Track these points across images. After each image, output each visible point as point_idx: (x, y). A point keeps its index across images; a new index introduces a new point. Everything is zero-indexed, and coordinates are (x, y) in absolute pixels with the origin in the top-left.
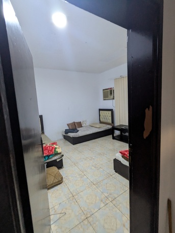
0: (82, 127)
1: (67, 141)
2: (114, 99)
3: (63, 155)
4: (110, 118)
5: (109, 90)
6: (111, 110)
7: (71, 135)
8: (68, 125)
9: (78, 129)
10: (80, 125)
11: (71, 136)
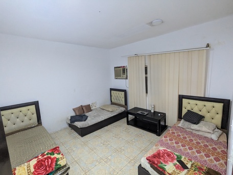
0: (91, 110)
1: (73, 131)
2: (127, 78)
3: (69, 168)
4: (123, 99)
5: (122, 69)
6: (125, 91)
7: (79, 124)
8: (74, 110)
9: (87, 114)
10: (89, 108)
11: (79, 127)
